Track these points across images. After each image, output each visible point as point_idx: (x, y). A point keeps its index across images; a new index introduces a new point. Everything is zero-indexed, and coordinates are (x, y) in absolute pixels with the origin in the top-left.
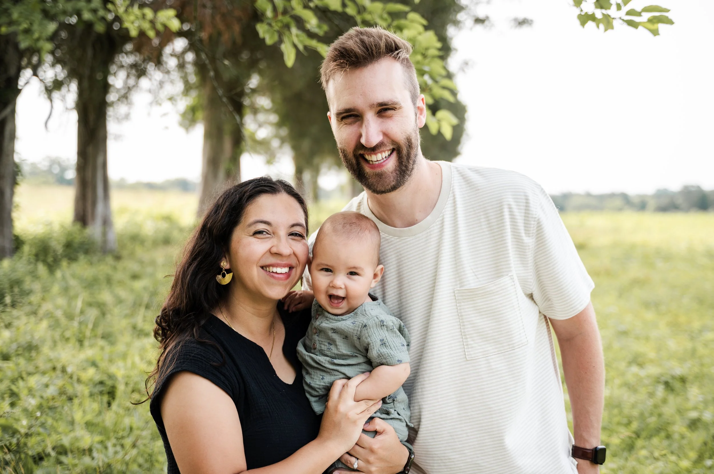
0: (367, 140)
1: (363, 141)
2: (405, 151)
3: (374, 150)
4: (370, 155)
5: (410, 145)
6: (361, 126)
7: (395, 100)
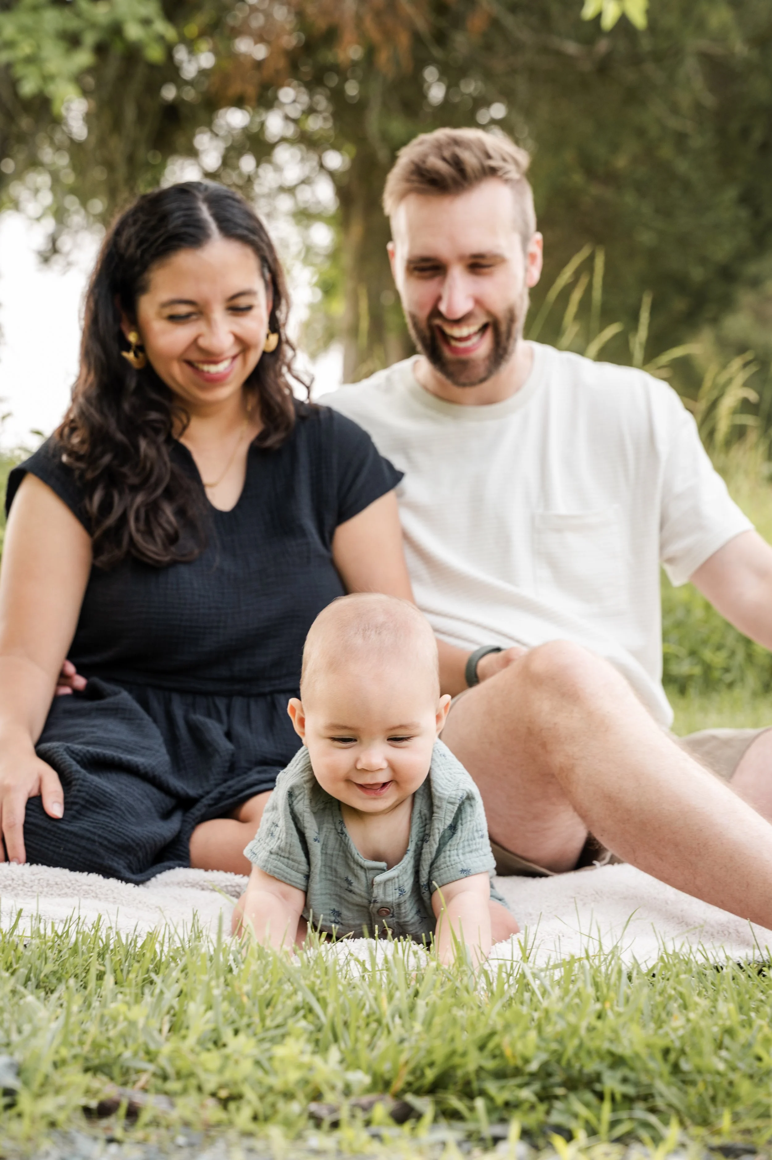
0: (450, 307)
1: (443, 308)
2: (503, 328)
3: (458, 322)
4: (452, 327)
5: (512, 319)
6: (442, 283)
7: (498, 251)
